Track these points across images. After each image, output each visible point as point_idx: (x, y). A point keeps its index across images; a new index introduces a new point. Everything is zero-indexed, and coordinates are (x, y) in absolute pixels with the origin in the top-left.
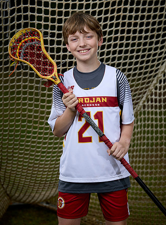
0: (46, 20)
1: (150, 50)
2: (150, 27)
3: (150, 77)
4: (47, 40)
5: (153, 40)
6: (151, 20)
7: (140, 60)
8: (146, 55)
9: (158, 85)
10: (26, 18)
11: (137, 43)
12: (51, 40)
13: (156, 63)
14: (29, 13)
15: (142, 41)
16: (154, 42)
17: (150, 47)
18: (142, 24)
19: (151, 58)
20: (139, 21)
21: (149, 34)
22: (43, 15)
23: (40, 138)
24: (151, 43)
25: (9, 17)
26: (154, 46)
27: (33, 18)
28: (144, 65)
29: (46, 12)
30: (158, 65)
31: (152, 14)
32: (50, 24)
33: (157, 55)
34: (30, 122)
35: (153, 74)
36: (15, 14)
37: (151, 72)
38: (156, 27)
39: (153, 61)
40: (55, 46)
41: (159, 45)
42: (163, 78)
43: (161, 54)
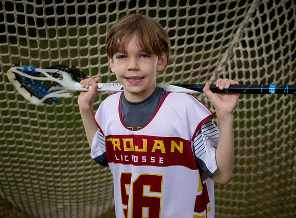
1: (201, 30)
3: (204, 72)
4: (32, 18)
5: (204, 15)
7: (185, 46)
8: (195, 39)
11: (177, 21)
12: (38, 19)
13: (212, 50)
15: (187, 17)
16: (207, 18)
17: (200, 26)
19: (204, 43)
21: (197, 6)
24: (201, 21)
26: (206, 25)
28: (193, 54)
33: (214, 38)
35: (209, 67)
37: (206, 64)
39: (208, 47)
40: (46, 27)
41: (215, 23)
42: (224, 73)
43: (218, 36)
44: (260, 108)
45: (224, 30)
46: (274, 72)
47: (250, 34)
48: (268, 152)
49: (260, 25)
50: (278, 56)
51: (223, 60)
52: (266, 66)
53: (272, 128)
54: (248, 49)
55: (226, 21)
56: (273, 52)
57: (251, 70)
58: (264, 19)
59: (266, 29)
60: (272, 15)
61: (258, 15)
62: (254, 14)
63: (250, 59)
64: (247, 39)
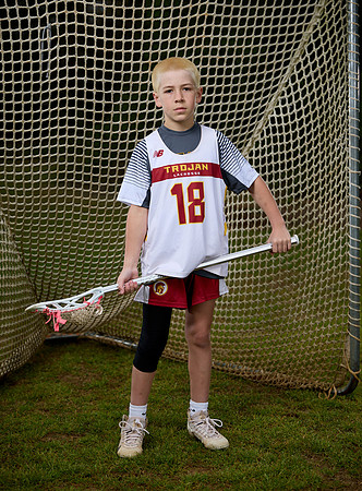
0: (100, 54)
1: (242, 98)
2: (241, 65)
3: (242, 138)
4: (101, 83)
5: (245, 84)
6: (242, 56)
7: (228, 112)
8: (237, 105)
9: (254, 149)
10: (72, 51)
11: (223, 88)
12: (106, 83)
13: (250, 117)
14: (76, 45)
15: (231, 85)
16: (247, 87)
17: (241, 94)
18: (230, 62)
19: (244, 110)
20: (225, 57)
21: (240, 75)
22: (95, 47)
23: (92, 226)
24: (243, 89)
25: (49, 50)
26: (246, 93)
27: (81, 51)
28: (234, 119)
29: (100, 43)
30: (253, 120)
31: (244, 46)
32: (105, 60)
33: (252, 105)
34: (78, 201)
35: (247, 132)
36: (58, 47)
37: (244, 130)
38: (249, 65)
39: (247, 114)
40: (112, 91)
41: (254, 92)
42: (260, 139)
43: (256, 104)
44: (292, 167)
45: (261, 98)
46: (305, 134)
47: (283, 102)
48: (301, 208)
49: (293, 93)
50: (308, 119)
51: (259, 127)
52: (297, 129)
53: (304, 185)
54: (282, 115)
55: (263, 89)
56: (303, 116)
57: (284, 134)
58: (295, 88)
59: (297, 96)
60: (302, 84)
61: (290, 84)
62: (287, 83)
63: (283, 124)
64: (280, 106)
